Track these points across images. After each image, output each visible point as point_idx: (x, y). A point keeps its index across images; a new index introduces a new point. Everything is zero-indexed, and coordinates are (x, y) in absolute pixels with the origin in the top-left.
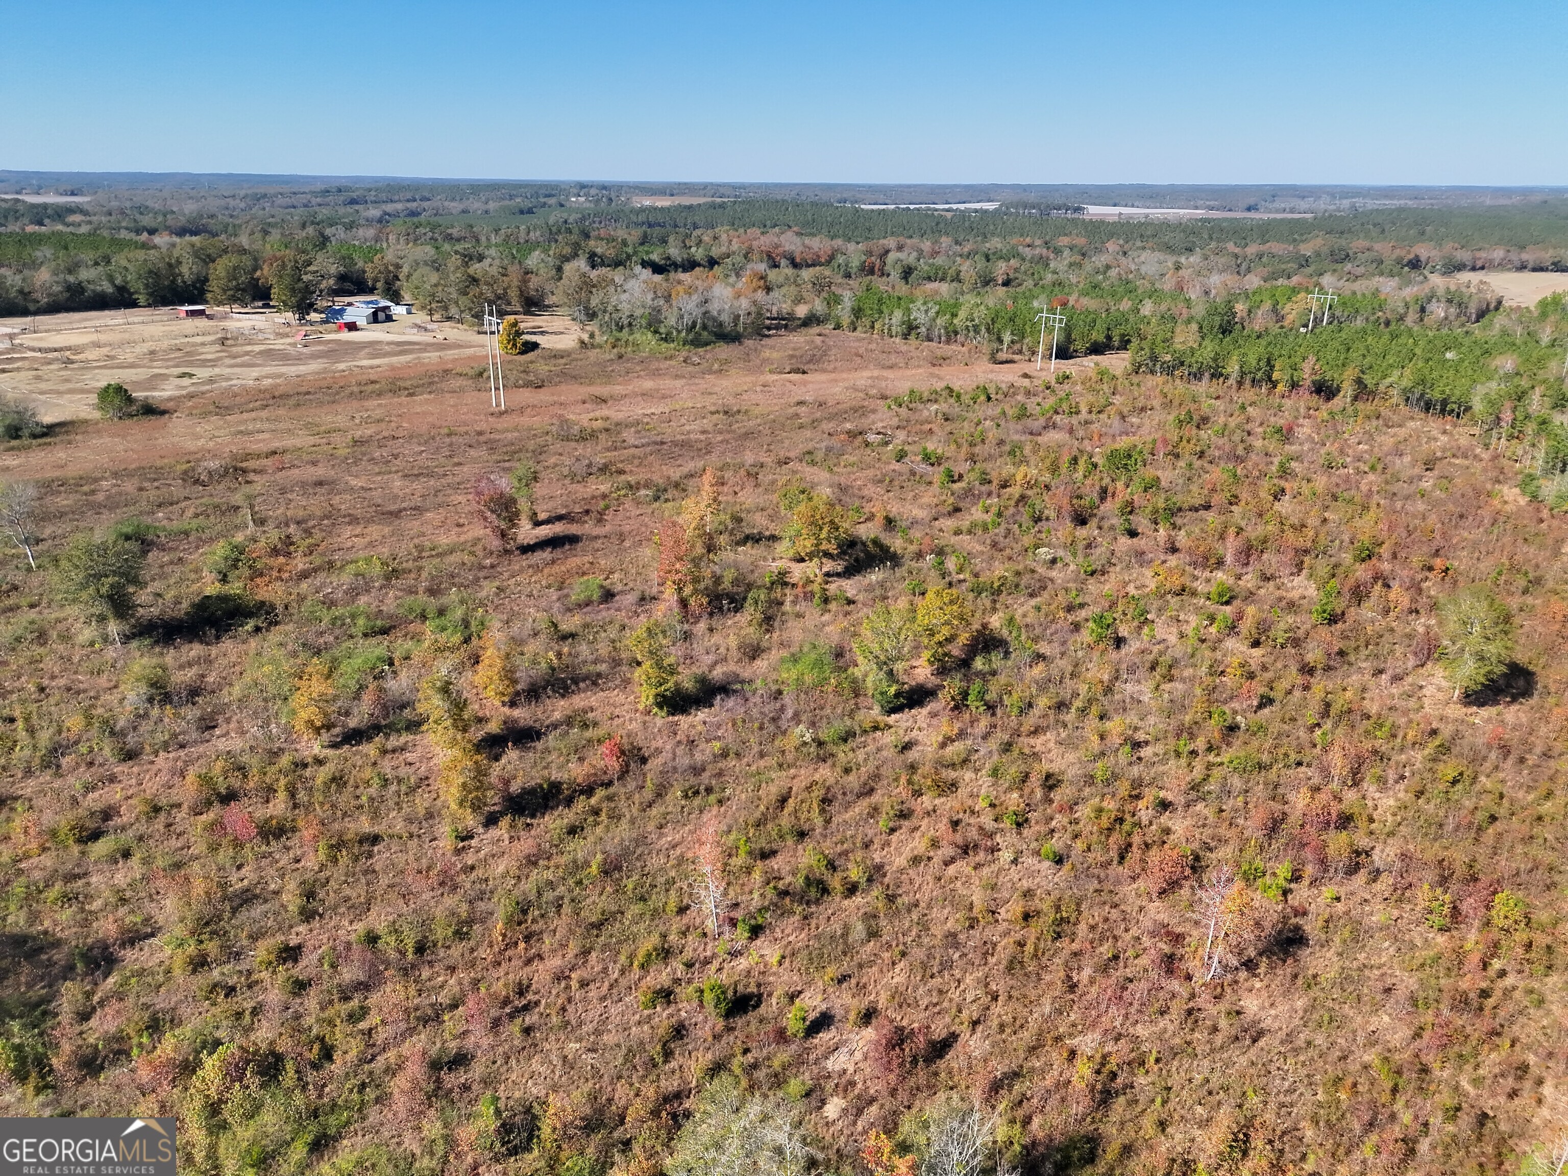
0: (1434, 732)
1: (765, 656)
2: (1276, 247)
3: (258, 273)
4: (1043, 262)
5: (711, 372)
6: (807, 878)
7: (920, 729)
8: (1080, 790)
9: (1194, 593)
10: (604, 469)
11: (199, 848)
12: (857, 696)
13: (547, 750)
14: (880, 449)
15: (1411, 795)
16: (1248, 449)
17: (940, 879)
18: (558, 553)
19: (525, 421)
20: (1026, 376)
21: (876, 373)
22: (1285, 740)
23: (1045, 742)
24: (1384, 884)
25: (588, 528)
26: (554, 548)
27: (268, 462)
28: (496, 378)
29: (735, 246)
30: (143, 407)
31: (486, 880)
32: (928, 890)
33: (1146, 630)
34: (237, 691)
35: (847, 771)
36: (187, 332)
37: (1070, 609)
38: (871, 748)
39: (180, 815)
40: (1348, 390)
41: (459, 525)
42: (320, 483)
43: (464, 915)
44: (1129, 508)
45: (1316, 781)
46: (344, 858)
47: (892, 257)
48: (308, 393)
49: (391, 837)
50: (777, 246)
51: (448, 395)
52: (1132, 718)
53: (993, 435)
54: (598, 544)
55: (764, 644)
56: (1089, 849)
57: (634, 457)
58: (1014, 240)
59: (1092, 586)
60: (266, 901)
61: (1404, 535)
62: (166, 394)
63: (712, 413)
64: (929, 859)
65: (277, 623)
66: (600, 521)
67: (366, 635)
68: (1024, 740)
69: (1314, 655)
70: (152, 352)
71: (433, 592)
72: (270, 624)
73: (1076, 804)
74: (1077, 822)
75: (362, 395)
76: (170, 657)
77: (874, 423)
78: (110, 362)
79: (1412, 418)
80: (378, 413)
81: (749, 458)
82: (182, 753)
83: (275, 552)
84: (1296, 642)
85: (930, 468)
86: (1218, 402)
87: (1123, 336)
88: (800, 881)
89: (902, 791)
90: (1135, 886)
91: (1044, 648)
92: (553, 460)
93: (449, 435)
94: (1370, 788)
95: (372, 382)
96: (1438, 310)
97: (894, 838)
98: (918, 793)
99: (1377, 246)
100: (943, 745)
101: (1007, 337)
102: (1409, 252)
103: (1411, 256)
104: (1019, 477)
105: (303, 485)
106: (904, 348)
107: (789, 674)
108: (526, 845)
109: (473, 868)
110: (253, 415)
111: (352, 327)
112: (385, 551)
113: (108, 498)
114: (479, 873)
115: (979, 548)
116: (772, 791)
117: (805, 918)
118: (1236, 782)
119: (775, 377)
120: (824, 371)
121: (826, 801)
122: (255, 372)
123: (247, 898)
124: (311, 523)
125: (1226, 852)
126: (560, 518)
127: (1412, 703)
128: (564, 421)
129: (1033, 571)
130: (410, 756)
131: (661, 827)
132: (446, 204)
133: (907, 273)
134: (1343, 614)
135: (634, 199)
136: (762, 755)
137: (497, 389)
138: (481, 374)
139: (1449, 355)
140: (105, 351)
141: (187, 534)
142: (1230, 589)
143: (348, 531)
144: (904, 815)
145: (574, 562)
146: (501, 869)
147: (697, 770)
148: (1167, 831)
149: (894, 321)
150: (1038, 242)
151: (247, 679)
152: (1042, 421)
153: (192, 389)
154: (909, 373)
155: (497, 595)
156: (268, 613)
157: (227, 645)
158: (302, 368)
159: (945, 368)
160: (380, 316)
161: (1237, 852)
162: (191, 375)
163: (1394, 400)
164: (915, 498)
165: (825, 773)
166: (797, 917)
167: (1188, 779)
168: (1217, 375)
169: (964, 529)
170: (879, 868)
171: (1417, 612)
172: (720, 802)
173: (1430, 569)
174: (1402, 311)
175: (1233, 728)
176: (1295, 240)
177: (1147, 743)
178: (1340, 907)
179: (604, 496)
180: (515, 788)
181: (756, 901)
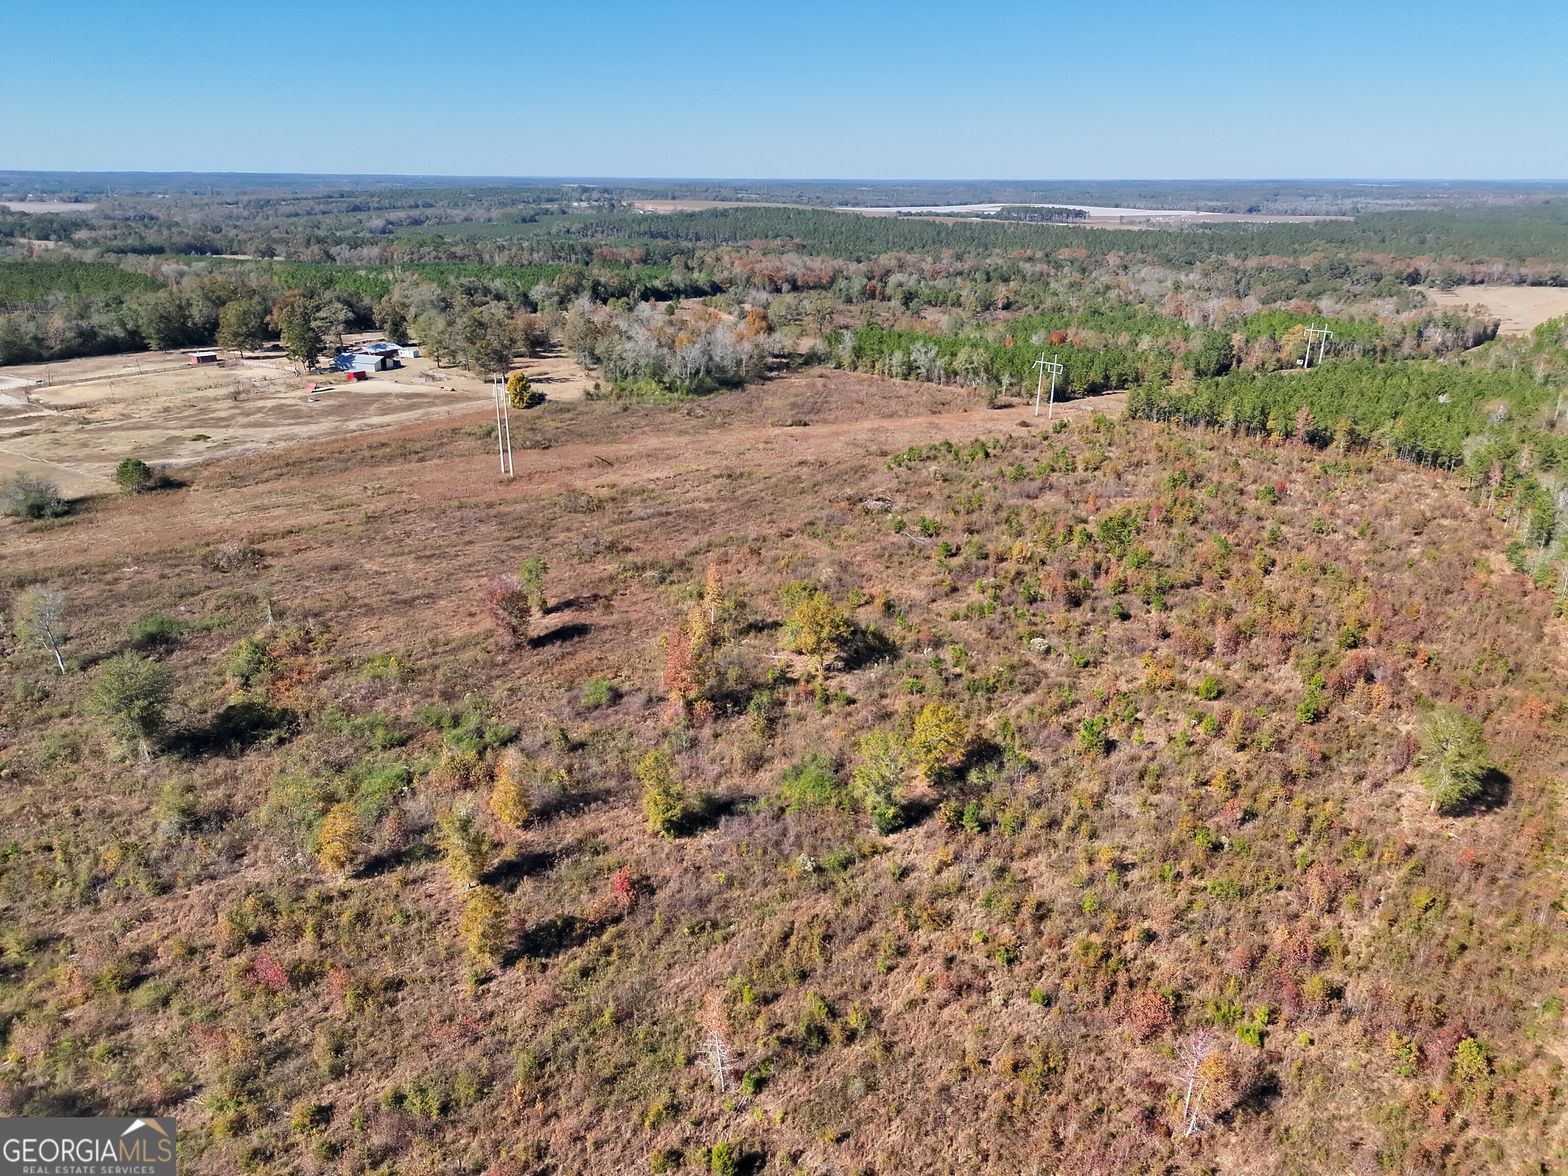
0: (1410, 850)
1: (767, 766)
2: (1274, 261)
3: (268, 318)
4: (1042, 279)
5: (714, 426)
6: (808, 1027)
7: (917, 852)
8: (1069, 921)
9: (1183, 687)
10: (611, 547)
11: (233, 996)
12: (856, 812)
13: (560, 880)
14: (880, 518)
15: (1385, 924)
16: (1241, 512)
17: (934, 1024)
18: (568, 646)
19: (533, 488)
20: (1024, 424)
21: (876, 423)
22: (1266, 863)
23: (1036, 865)
24: (1355, 1026)
25: (594, 616)
26: (564, 640)
27: (281, 543)
28: (504, 439)
29: (737, 269)
30: (161, 479)
31: (505, 1030)
32: (923, 1038)
33: (1136, 731)
34: (263, 813)
35: (846, 903)
36: (199, 384)
37: (1062, 709)
38: (869, 875)
39: (215, 957)
40: (1340, 440)
41: (472, 615)
42: (335, 568)
43: (485, 1072)
44: (1123, 587)
45: (1295, 907)
46: (370, 1008)
47: (893, 280)
48: (320, 459)
49: (414, 981)
50: (779, 270)
51: (457, 460)
52: (1120, 837)
53: (991, 499)
54: (606, 635)
55: (768, 753)
56: (1076, 988)
57: (640, 531)
58: (1015, 253)
59: (1085, 681)
60: (298, 1055)
61: (1390, 614)
62: (182, 461)
63: (716, 477)
64: (925, 1001)
65: (299, 733)
66: (608, 608)
67: (384, 747)
68: (1015, 866)
69: (1297, 761)
70: (167, 410)
71: (448, 696)
72: (292, 734)
73: (1065, 937)
74: (1065, 957)
75: (374, 462)
76: (198, 774)
77: (874, 486)
78: (126, 423)
79: (1404, 470)
80: (389, 483)
81: (752, 531)
82: (213, 885)
83: (295, 650)
84: (1280, 745)
85: (928, 540)
86: (1213, 454)
87: (1120, 375)
88: (802, 1030)
89: (898, 923)
90: (1119, 1030)
91: (1037, 755)
92: (562, 537)
93: (459, 508)
94: (1346, 914)
95: (383, 445)
96: (1436, 336)
97: (891, 978)
98: (914, 928)
99: (1378, 258)
100: (939, 871)
101: (1006, 380)
102: (1408, 266)
103: (1411, 270)
104: (1015, 552)
105: (319, 569)
106: (904, 391)
107: (791, 792)
108: (542, 990)
109: (492, 1015)
110: (268, 486)
111: (361, 376)
112: (400, 647)
113: (132, 586)
114: (497, 1021)
115: (976, 635)
116: (775, 926)
117: (807, 1069)
118: (1219, 910)
119: (777, 431)
120: (825, 421)
121: (827, 938)
122: (268, 433)
123: (282, 1052)
124: (328, 616)
125: (1206, 991)
126: (568, 604)
127: (1391, 815)
128: (573, 492)
129: (1027, 664)
130: (430, 887)
131: (670, 966)
132: (449, 211)
133: (908, 298)
134: (1327, 712)
135: (637, 204)
136: (765, 884)
137: (505, 451)
138: (489, 434)
139: (1442, 399)
140: (119, 408)
141: (208, 629)
142: (1218, 682)
143: (363, 624)
144: (902, 951)
145: (582, 657)
146: (519, 1016)
147: (702, 902)
148: (1152, 967)
149: (894, 361)
150: (1039, 255)
151: (273, 800)
152: (1038, 483)
153: (207, 455)
154: (909, 422)
155: (510, 697)
156: (290, 723)
157: (252, 758)
158: (314, 427)
159: (945, 415)
160: (388, 363)
161: (1218, 992)
162: (205, 438)
163: (1386, 451)
164: (914, 576)
165: (826, 905)
166: (799, 1069)
167: (1172, 906)
168: (1212, 422)
169: (961, 615)
170: (876, 1013)
171: (1399, 707)
172: (725, 939)
173: (1414, 655)
174: (1399, 337)
175: (1217, 847)
176: (1295, 252)
177: (1134, 865)
178: (1313, 1051)
179: (611, 579)
180: (530, 925)
181: (761, 1052)
